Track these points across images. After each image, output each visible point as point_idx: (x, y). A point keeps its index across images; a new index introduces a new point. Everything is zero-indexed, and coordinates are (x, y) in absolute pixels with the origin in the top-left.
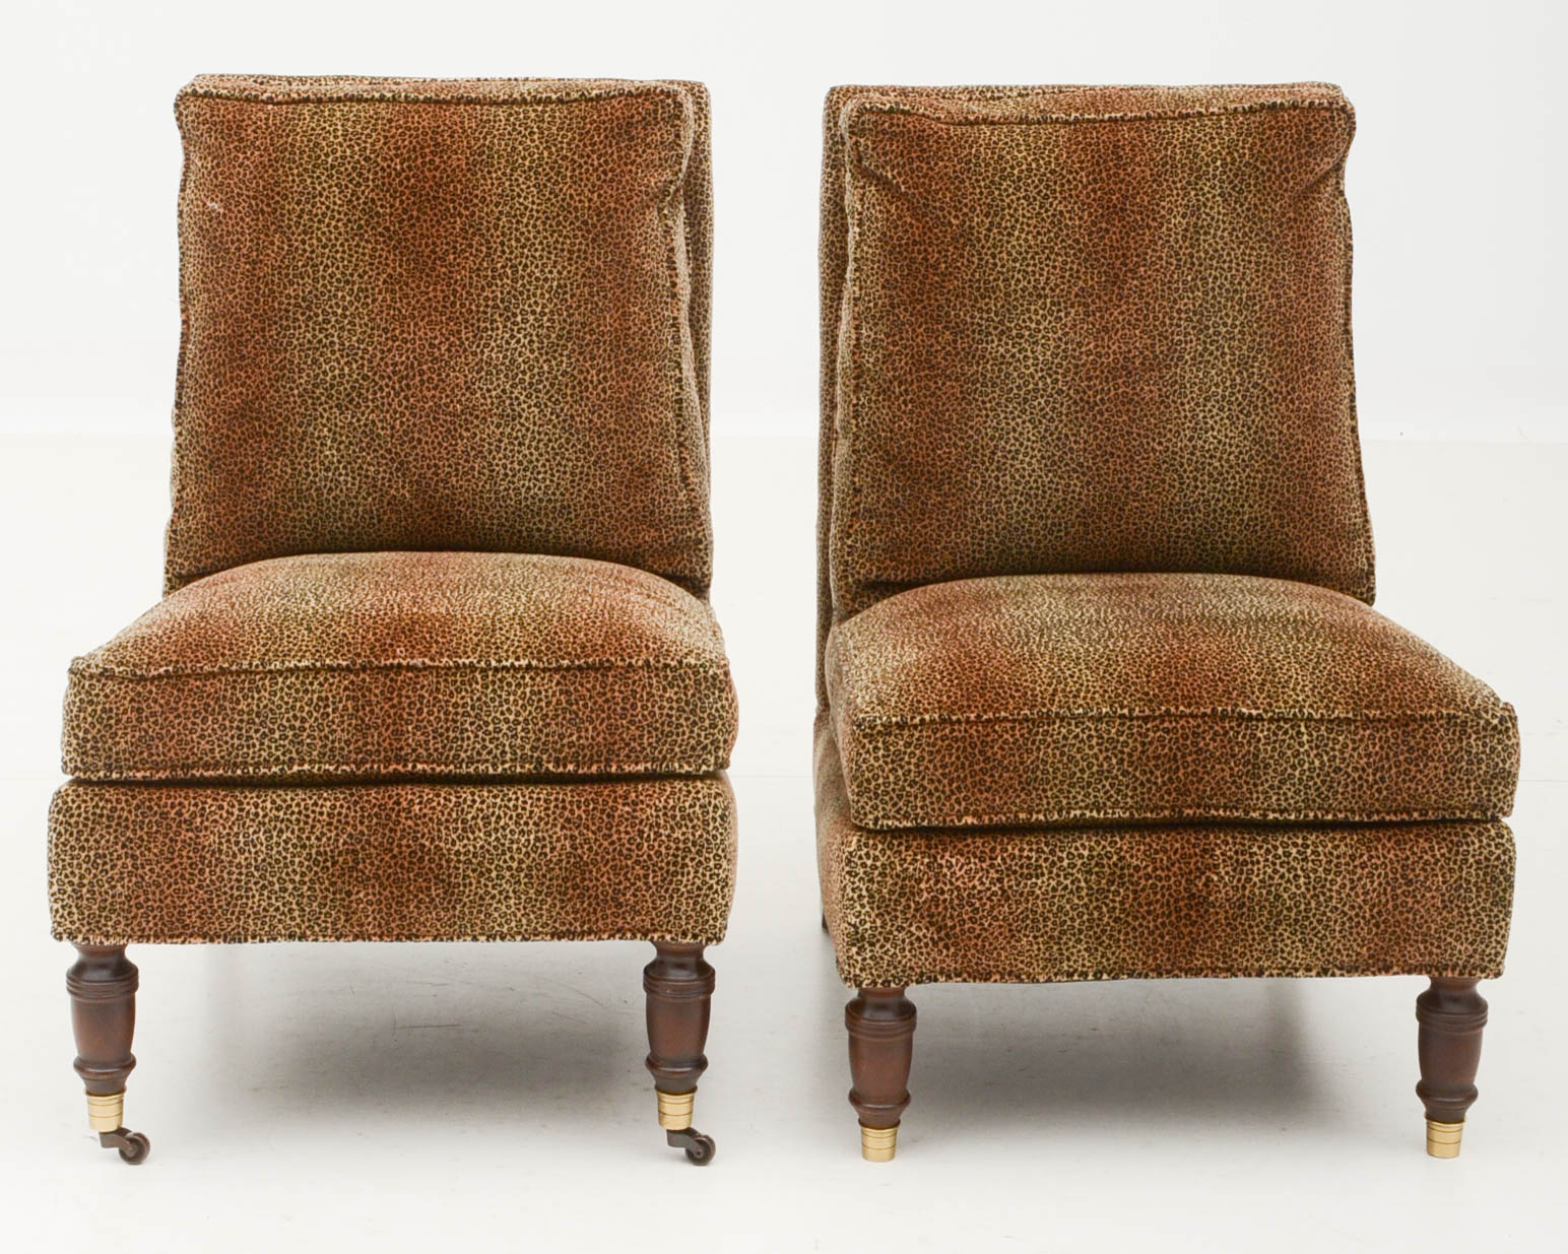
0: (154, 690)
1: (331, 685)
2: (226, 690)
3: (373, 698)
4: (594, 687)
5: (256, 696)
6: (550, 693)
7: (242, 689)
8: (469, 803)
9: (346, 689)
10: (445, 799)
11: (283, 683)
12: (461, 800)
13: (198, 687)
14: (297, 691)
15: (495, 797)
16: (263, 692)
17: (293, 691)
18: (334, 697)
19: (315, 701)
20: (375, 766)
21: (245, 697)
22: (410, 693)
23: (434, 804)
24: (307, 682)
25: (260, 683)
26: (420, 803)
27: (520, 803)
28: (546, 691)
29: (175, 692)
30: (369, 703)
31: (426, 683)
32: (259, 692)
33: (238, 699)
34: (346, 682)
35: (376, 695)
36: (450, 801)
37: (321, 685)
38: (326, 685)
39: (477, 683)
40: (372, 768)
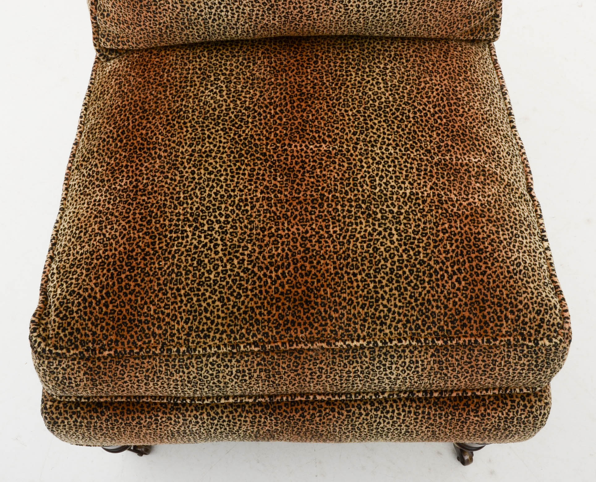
0: (102, 365)
1: (246, 362)
2: (161, 366)
3: (281, 370)
4: (462, 358)
5: (186, 371)
6: (425, 363)
7: (175, 365)
8: (357, 415)
9: (258, 364)
10: (339, 413)
11: (207, 360)
12: (351, 414)
13: (137, 364)
14: (219, 366)
15: (376, 410)
16: (191, 368)
17: (215, 366)
18: (249, 370)
19: (234, 373)
20: (285, 398)
21: (177, 372)
22: (311, 366)
23: (331, 417)
24: (226, 359)
25: (188, 361)
26: (320, 416)
27: (395, 414)
28: (423, 361)
29: (120, 368)
30: (279, 373)
31: (324, 358)
32: (188, 368)
33: (171, 373)
34: (259, 359)
35: (284, 368)
36: (343, 415)
37: (238, 361)
38: (242, 362)
39: (366, 357)
40: (282, 399)
